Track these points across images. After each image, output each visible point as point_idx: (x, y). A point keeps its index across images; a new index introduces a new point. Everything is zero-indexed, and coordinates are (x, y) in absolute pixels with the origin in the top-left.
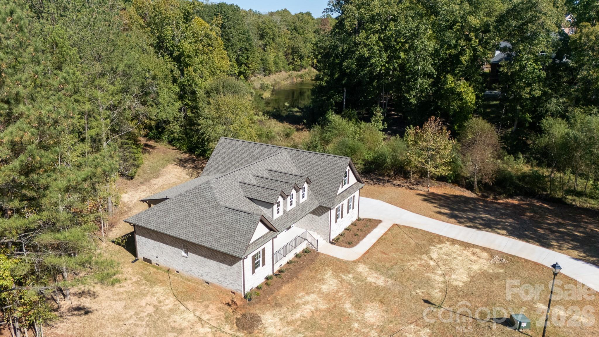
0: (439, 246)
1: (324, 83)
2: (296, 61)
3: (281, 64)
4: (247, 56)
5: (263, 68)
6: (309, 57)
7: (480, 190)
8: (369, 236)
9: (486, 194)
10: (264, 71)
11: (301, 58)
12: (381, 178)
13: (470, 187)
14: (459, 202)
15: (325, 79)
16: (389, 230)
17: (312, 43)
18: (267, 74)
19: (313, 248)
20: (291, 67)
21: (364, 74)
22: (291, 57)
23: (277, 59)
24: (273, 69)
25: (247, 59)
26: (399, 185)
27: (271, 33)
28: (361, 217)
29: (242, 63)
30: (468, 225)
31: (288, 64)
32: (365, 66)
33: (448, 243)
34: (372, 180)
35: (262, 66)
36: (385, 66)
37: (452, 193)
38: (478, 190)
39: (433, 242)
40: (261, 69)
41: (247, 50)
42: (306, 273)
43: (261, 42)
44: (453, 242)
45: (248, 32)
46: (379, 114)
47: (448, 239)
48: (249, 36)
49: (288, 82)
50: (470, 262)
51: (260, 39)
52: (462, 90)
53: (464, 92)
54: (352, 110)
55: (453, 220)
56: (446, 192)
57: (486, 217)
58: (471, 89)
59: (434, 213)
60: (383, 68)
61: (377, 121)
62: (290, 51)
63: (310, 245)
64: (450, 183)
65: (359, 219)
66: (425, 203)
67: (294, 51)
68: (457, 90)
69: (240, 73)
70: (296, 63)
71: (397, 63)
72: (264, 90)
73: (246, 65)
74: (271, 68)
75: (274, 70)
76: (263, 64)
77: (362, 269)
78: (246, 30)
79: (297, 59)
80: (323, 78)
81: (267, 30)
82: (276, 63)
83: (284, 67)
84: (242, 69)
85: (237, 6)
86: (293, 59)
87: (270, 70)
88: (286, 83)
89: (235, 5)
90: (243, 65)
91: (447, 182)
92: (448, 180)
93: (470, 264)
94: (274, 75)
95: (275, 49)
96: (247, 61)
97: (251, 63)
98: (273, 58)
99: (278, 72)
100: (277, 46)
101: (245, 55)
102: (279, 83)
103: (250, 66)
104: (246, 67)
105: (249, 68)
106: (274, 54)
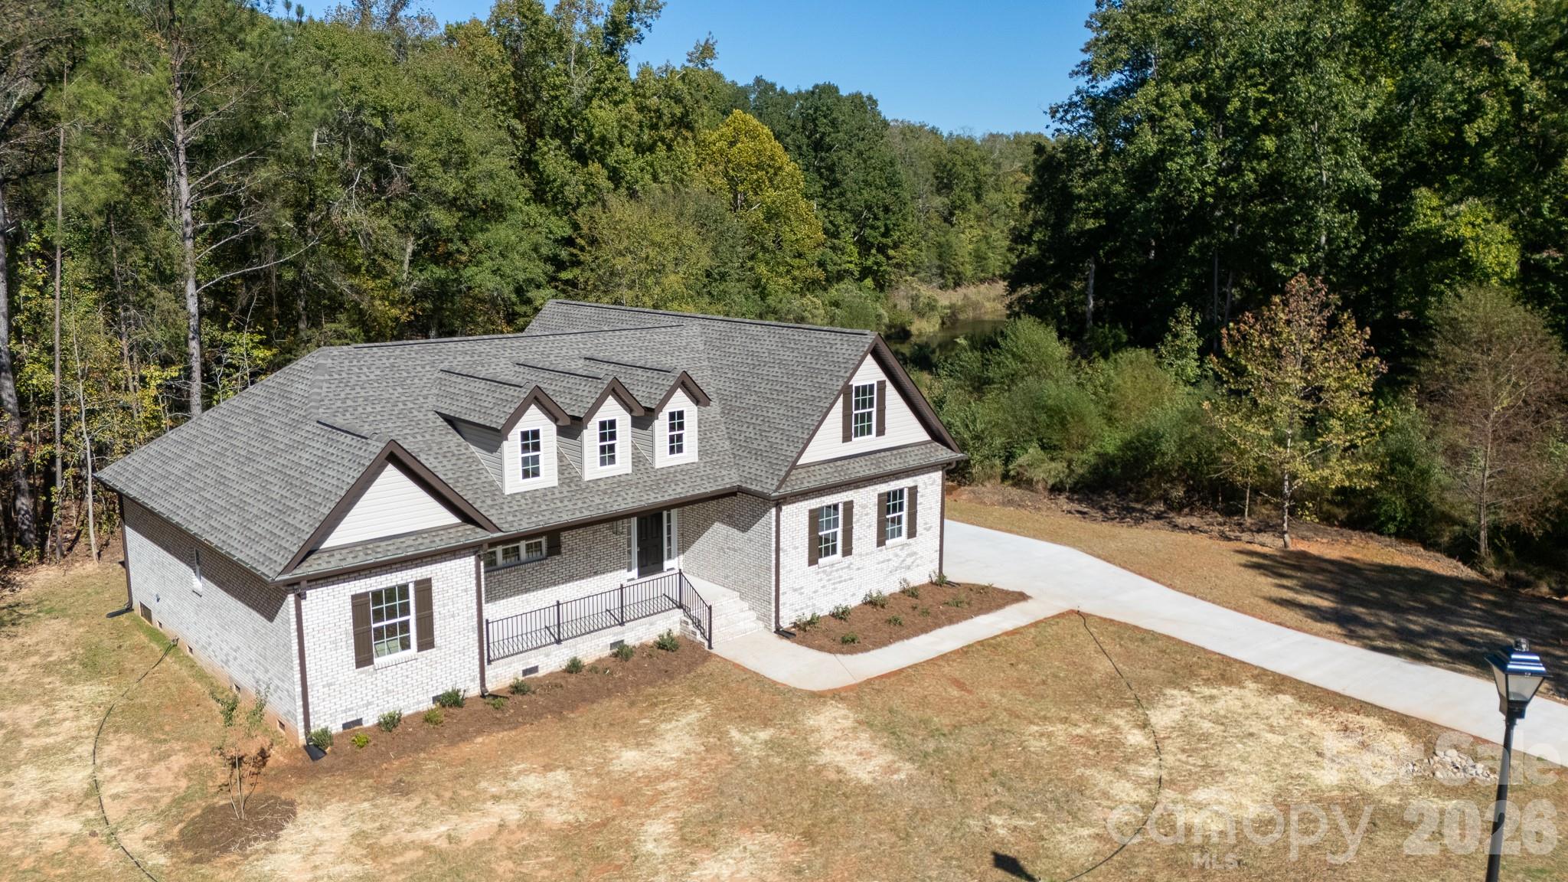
0: (1207, 691)
1: (1033, 250)
4: (886, 225)
5: (939, 267)
7: (1502, 561)
8: (947, 630)
9: (1522, 574)
10: (942, 275)
12: (1139, 506)
13: (1463, 550)
14: (1392, 585)
15: (1036, 237)
16: (1035, 624)
18: (951, 283)
19: (699, 637)
21: (1148, 211)
23: (983, 247)
24: (968, 270)
25: (886, 234)
26: (1192, 528)
27: (970, 176)
28: (952, 574)
29: (872, 245)
30: (1379, 643)
32: (1153, 183)
33: (1251, 685)
34: (1104, 510)
35: (937, 263)
36: (1214, 182)
37: (1378, 560)
38: (1491, 560)
39: (1193, 674)
40: (934, 270)
41: (887, 210)
42: (613, 705)
43: (938, 201)
44: (1277, 683)
45: (892, 163)
46: (1188, 331)
47: (1261, 675)
48: (895, 173)
50: (1313, 757)
51: (939, 192)
52: (1467, 232)
53: (1477, 239)
54: (1112, 327)
55: (1332, 627)
56: (1355, 556)
57: (1483, 635)
58: (1502, 230)
59: (1261, 602)
60: (1209, 190)
61: (1181, 353)
63: (691, 627)
64: (1389, 535)
65: (941, 582)
66: (1250, 575)
68: (1448, 231)
69: (866, 272)
71: (1253, 170)
72: (921, 315)
73: (882, 249)
74: (961, 269)
75: (969, 274)
76: (940, 257)
77: (829, 721)
78: (887, 159)
80: (1031, 234)
81: (959, 168)
82: (980, 258)
84: (870, 262)
85: (870, 98)
87: (958, 273)
89: (865, 94)
90: (874, 251)
91: (1381, 534)
92: (1383, 524)
93: (1310, 763)
94: (972, 287)
95: (979, 218)
96: (884, 240)
97: (895, 246)
98: (971, 242)
99: (982, 281)
100: (984, 212)
101: (879, 223)
102: (976, 306)
103: (891, 252)
104: (881, 258)
105: (889, 258)
106: (975, 232)
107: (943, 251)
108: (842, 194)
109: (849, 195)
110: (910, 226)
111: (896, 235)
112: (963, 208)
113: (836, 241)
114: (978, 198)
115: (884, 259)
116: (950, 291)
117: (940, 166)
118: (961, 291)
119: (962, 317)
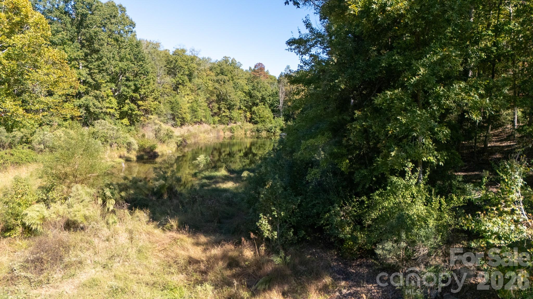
2: (224, 112)
3: (201, 113)
4: (135, 85)
5: (172, 114)
6: (240, 109)
10: (174, 119)
11: (230, 108)
17: (244, 92)
18: (179, 123)
20: (217, 118)
22: (217, 106)
24: (188, 117)
25: (135, 91)
27: (185, 68)
29: (127, 98)
31: (213, 116)
35: (171, 112)
40: (169, 116)
43: (169, 80)
49: (212, 135)
51: (169, 75)
62: (214, 98)
67: (221, 98)
69: (123, 115)
70: (224, 114)
73: (133, 100)
75: (189, 118)
76: (172, 109)
79: (225, 108)
81: (180, 63)
82: (194, 111)
83: (205, 117)
84: (126, 108)
86: (219, 109)
87: (183, 118)
88: (207, 136)
90: (128, 102)
94: (190, 126)
95: (192, 91)
96: (134, 95)
97: (142, 99)
98: (188, 102)
99: (196, 123)
100: (195, 88)
101: (131, 83)
102: (195, 136)
103: (140, 103)
104: (132, 105)
105: (139, 106)
106: (190, 97)
107: (174, 106)
108: (99, 59)
109: (104, 60)
110: (151, 87)
111: (142, 91)
112: (183, 84)
113: (98, 92)
114: (190, 80)
115: (136, 107)
116: (178, 128)
117: (169, 62)
118: (185, 128)
119: (189, 142)
